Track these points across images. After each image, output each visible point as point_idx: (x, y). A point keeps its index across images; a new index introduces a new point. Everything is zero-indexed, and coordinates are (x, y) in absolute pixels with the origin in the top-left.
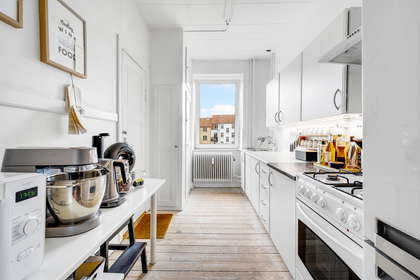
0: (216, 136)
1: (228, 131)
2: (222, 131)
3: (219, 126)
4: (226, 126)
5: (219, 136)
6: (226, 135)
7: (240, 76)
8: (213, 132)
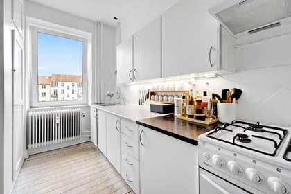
0: (56, 93)
1: (68, 88)
2: (62, 88)
3: (60, 84)
4: (66, 84)
5: (59, 93)
6: (66, 92)
7: (89, 36)
8: (53, 89)
